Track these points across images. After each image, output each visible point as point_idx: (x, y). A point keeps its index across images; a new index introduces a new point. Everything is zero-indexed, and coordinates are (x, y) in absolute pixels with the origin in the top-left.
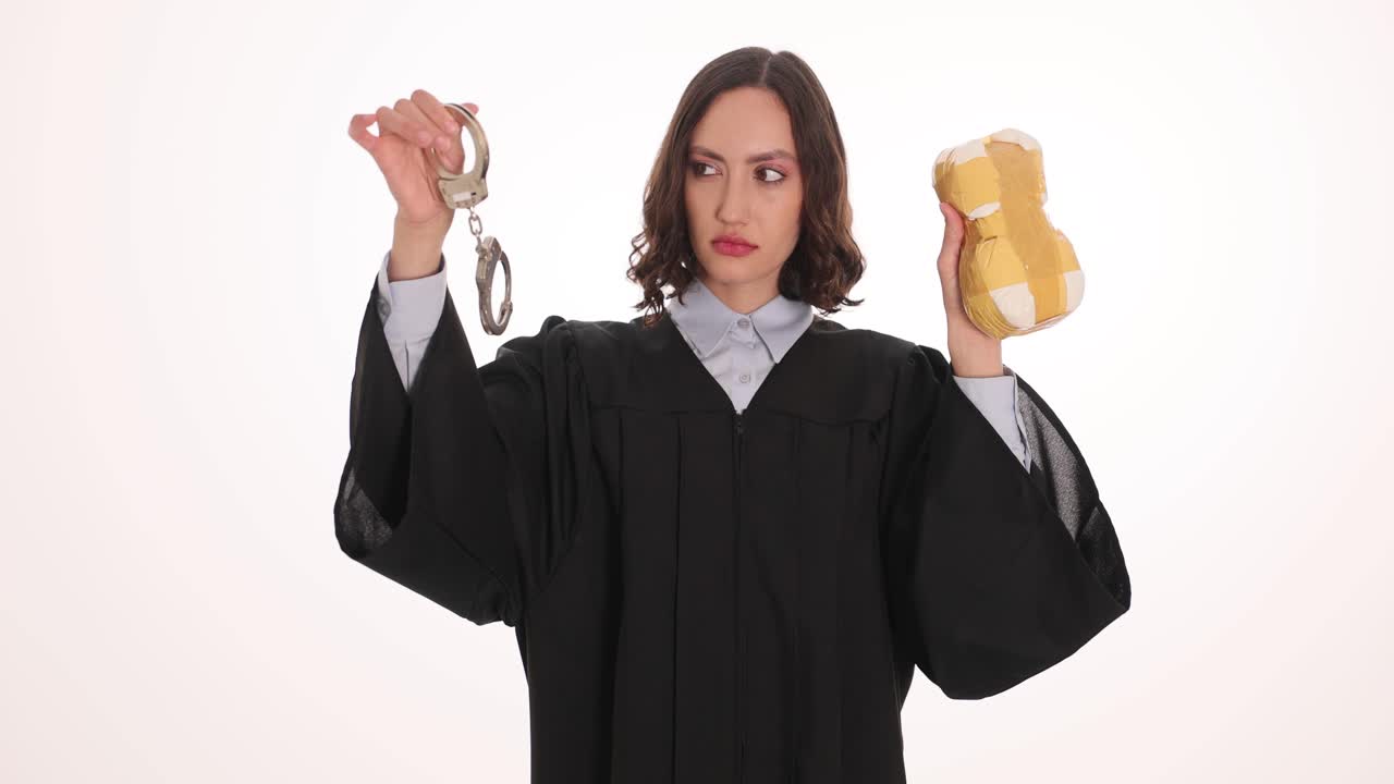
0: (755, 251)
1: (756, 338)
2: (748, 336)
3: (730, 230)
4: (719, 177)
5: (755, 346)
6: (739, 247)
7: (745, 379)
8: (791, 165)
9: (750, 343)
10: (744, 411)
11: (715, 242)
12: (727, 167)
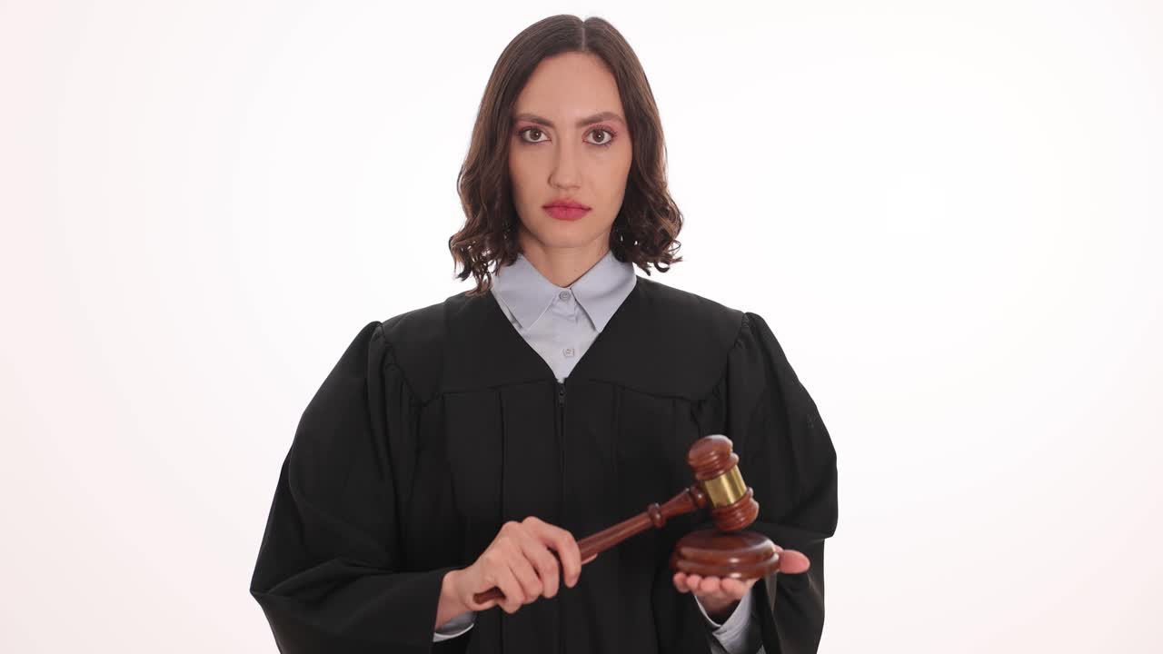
0: (589, 215)
1: (578, 309)
2: (569, 308)
3: (563, 195)
4: (548, 144)
5: (577, 319)
6: (573, 210)
7: (568, 352)
8: (620, 127)
9: (571, 316)
10: (566, 380)
11: (547, 208)
12: (556, 133)
